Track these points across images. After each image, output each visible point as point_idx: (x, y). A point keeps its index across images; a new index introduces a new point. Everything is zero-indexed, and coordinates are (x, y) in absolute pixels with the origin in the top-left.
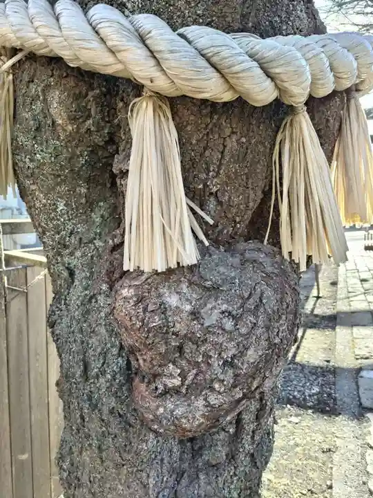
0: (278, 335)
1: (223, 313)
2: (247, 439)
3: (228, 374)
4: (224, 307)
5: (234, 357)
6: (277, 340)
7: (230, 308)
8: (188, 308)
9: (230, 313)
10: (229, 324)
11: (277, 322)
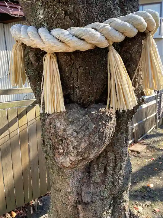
0: (94, 140)
1: (74, 130)
2: (109, 176)
3: (75, 151)
4: (74, 128)
5: (77, 145)
6: (93, 141)
7: (76, 129)
8: (63, 127)
9: (76, 130)
10: (75, 134)
11: (94, 135)
